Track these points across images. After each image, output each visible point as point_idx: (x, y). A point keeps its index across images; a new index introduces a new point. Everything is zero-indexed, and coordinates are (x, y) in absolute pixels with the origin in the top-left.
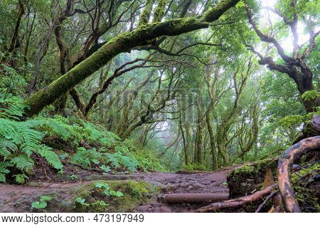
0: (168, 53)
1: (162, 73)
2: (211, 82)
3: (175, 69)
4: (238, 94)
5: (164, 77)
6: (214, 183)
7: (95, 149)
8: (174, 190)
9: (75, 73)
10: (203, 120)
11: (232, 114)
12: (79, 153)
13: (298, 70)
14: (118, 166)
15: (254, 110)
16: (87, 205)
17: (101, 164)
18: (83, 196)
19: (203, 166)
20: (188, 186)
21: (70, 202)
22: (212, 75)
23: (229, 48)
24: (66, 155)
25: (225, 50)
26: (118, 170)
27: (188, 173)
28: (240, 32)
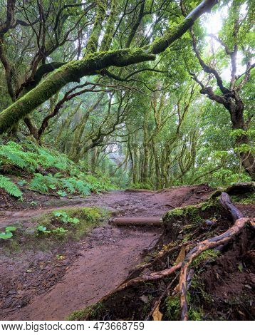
0: (117, 78)
1: (111, 96)
2: (157, 108)
3: (124, 92)
4: (180, 121)
5: (113, 100)
6: (156, 206)
7: (51, 175)
8: (122, 213)
9: (24, 102)
10: (149, 145)
11: (174, 140)
12: (36, 179)
13: (233, 101)
14: (73, 191)
15: (194, 135)
16: (49, 232)
17: (58, 189)
18: (45, 225)
19: (148, 185)
20: (134, 209)
21: (33, 230)
22: (158, 100)
23: (174, 75)
24: (24, 181)
25: (171, 76)
26: (74, 194)
27: (136, 192)
28: (186, 60)
